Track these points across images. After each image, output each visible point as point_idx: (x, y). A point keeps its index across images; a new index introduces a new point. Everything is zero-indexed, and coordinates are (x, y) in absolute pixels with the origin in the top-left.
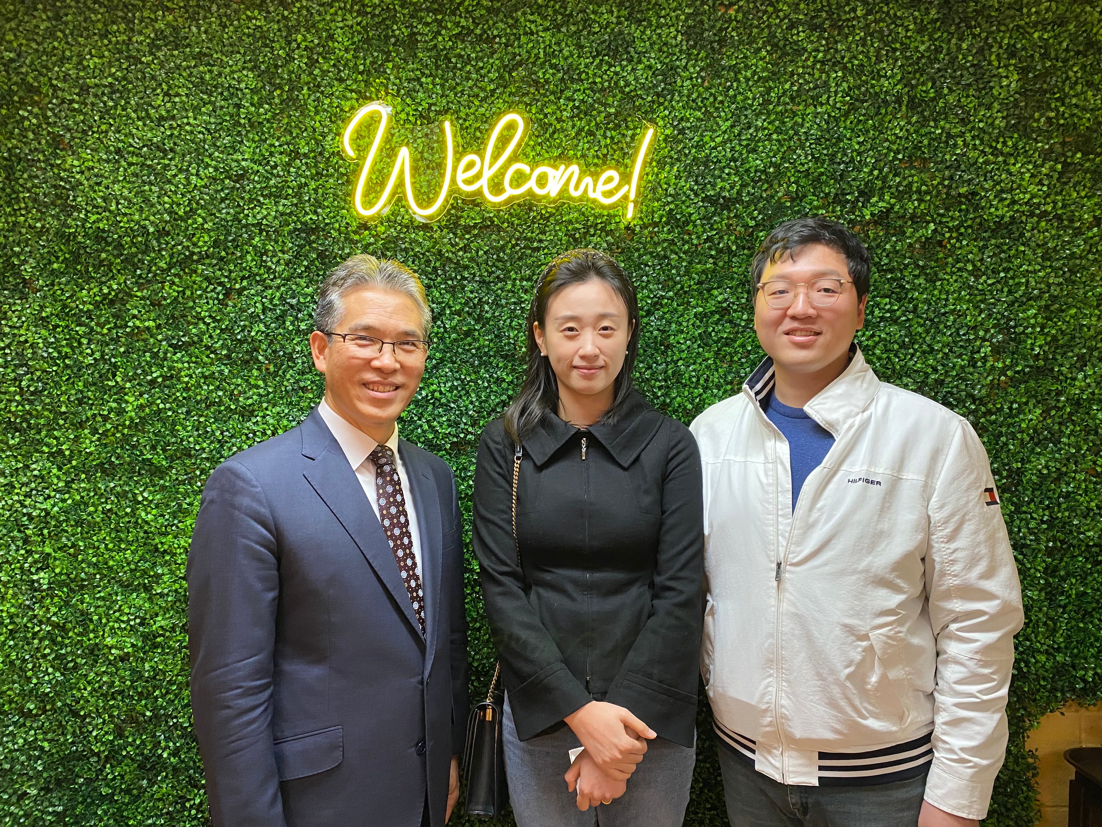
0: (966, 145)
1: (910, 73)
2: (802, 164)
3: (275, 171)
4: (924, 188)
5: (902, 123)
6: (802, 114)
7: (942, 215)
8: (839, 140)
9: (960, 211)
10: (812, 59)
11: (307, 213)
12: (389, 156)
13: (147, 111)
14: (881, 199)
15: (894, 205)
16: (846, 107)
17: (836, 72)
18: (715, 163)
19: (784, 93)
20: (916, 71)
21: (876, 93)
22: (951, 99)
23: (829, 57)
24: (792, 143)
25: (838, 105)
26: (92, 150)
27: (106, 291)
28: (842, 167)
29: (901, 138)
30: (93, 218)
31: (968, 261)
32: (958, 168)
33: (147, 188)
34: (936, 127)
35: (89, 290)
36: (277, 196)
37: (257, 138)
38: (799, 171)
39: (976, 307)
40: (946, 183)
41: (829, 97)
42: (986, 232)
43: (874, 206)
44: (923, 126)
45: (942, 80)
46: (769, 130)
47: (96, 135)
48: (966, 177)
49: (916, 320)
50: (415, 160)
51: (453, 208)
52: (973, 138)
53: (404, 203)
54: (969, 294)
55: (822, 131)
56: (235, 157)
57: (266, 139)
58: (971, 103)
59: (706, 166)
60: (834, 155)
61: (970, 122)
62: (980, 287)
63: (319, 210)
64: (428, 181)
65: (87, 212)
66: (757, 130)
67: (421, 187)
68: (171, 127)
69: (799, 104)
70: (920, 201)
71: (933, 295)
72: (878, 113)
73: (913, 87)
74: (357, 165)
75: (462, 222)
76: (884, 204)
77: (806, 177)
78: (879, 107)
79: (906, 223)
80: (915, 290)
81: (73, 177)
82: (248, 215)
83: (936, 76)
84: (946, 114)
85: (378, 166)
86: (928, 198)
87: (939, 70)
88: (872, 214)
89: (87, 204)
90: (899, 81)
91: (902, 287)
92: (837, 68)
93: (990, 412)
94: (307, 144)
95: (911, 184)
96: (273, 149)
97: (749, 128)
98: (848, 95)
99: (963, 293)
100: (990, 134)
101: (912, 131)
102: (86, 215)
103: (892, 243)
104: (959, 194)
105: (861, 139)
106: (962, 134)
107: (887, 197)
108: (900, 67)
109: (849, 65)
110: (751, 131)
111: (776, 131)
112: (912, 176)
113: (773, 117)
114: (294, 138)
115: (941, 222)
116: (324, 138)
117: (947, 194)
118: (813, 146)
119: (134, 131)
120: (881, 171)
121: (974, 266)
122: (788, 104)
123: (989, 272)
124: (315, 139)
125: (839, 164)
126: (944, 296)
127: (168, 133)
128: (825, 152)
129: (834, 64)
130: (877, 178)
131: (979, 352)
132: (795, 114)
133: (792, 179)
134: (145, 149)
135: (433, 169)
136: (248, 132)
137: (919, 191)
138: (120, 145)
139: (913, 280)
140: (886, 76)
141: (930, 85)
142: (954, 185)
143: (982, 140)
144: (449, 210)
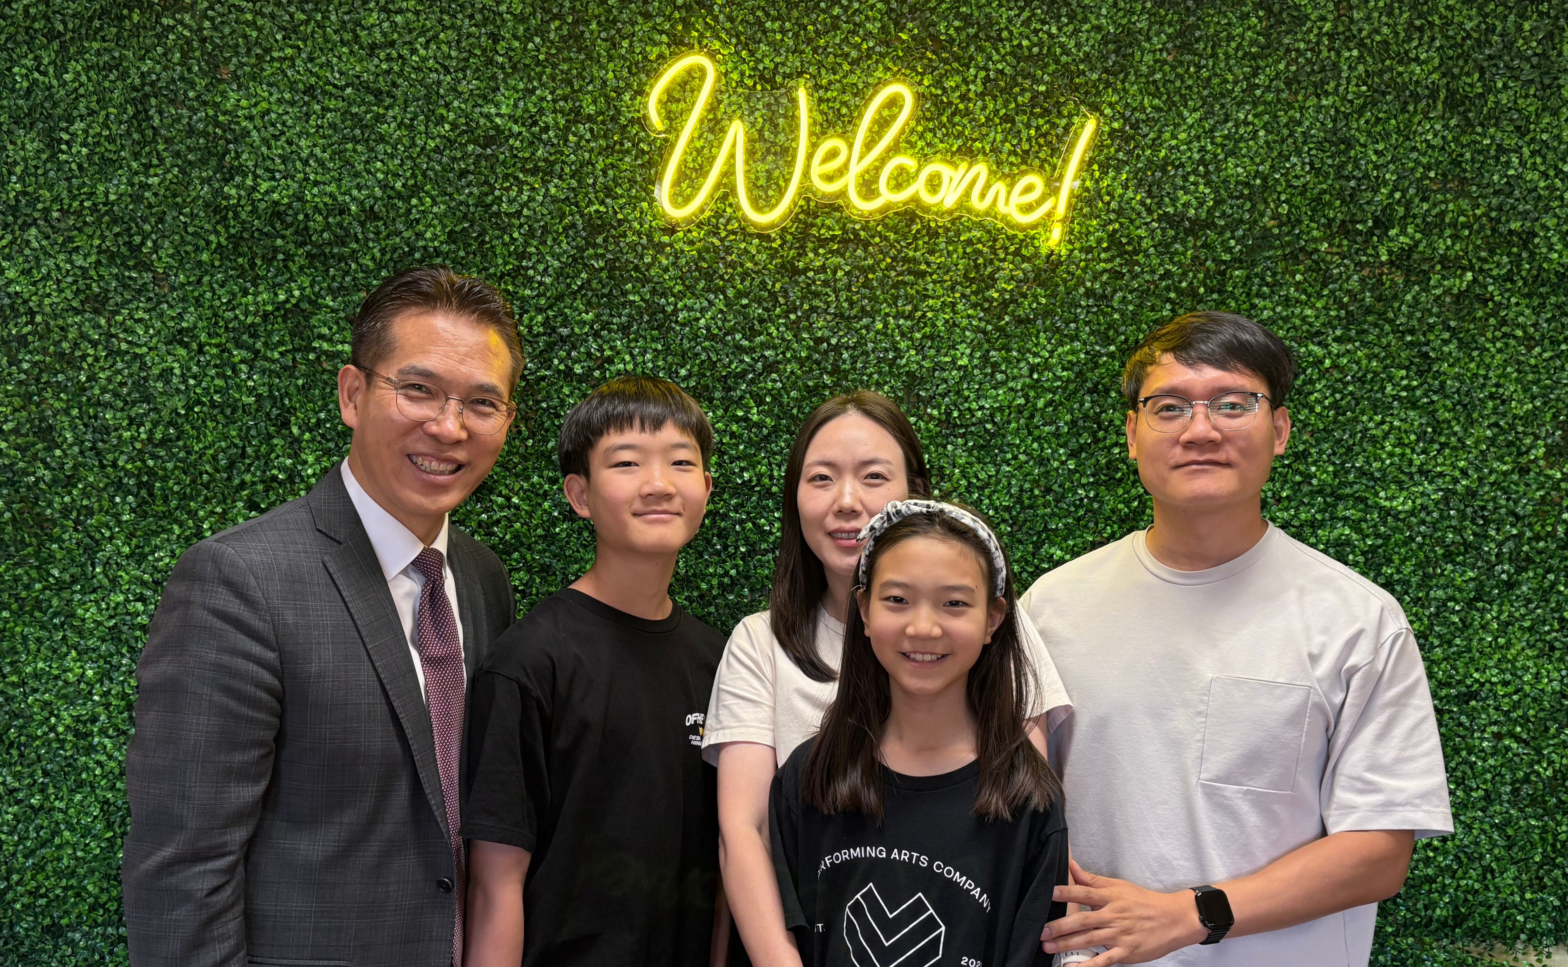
0: (1522, 163)
1: (1451, 58)
2: (1296, 177)
3: (544, 136)
4: (1462, 219)
5: (1438, 127)
6: (1301, 108)
7: (1484, 260)
8: (1350, 146)
9: (1509, 255)
10: (1315, 31)
11: (590, 203)
12: (711, 130)
13: (354, 31)
14: (1403, 232)
15: (1420, 241)
16: (1361, 101)
17: (1350, 50)
18: (1176, 168)
19: (1277, 76)
20: (1459, 57)
21: (1404, 83)
22: (1504, 98)
23: (1341, 29)
24: (1285, 147)
25: (1350, 97)
26: (270, 85)
27: (282, 297)
28: (1353, 183)
29: (1433, 147)
30: (264, 186)
31: (1518, 326)
32: (1510, 194)
33: (349, 146)
34: (1484, 135)
35: (255, 295)
36: (546, 172)
37: (521, 86)
38: (1291, 186)
39: (1525, 391)
40: (1494, 214)
41: (1339, 85)
42: (1543, 285)
43: (1392, 240)
44: (1464, 132)
45: (1494, 70)
46: (1253, 124)
47: (276, 65)
48: (1521, 208)
49: (1441, 402)
50: (751, 141)
51: (803, 211)
52: (1533, 153)
53: (731, 199)
54: (1519, 371)
55: (1326, 132)
56: (485, 110)
57: (535, 89)
58: (1531, 106)
59: (1164, 171)
60: (1342, 166)
61: (1529, 131)
62: (1533, 361)
63: (608, 200)
64: (767, 171)
65: (256, 176)
66: (1237, 126)
67: (757, 178)
68: (389, 58)
69: (1296, 93)
70: (1455, 237)
71: (1468, 370)
72: (1404, 110)
73: (1454, 77)
74: (666, 140)
75: (814, 231)
76: (1407, 240)
77: (1301, 194)
78: (1406, 103)
79: (1433, 267)
80: (1443, 360)
81: (238, 123)
82: (500, 198)
83: (1485, 64)
84: (1497, 119)
85: (698, 144)
86: (1467, 232)
87: (1490, 57)
88: (1390, 252)
89: (256, 166)
90: (1435, 69)
91: (1426, 355)
92: (1352, 45)
93: (1537, 538)
94: (594, 102)
95: (1443, 214)
96: (544, 104)
97: (1226, 121)
98: (1365, 84)
99: (1509, 369)
100: (1555, 149)
101: (1450, 137)
102: (254, 180)
103: (1413, 293)
104: (1510, 231)
105: (1380, 147)
106: (1518, 150)
107: (1410, 230)
108: (1438, 49)
109: (1368, 41)
110: (1230, 124)
111: (1264, 127)
112: (1446, 202)
113: (1261, 108)
114: (574, 91)
115: (1481, 270)
116: (619, 95)
117: (1493, 230)
118: (1313, 152)
119: (335, 60)
120: (1404, 192)
121: (1525, 332)
122: (1283, 91)
123: (1546, 342)
124: (606, 97)
125: (1348, 179)
126: (1482, 372)
127: (384, 66)
128: (1330, 161)
129: (1347, 39)
130: (1399, 202)
131: (1527, 452)
132: (1290, 106)
133: (1283, 197)
134: (349, 90)
135: (775, 154)
136: (507, 75)
137: (1454, 224)
138: (313, 80)
139: (1441, 347)
140: (1417, 59)
141: (1476, 76)
142: (1503, 219)
143: (1544, 157)
144: (797, 214)
